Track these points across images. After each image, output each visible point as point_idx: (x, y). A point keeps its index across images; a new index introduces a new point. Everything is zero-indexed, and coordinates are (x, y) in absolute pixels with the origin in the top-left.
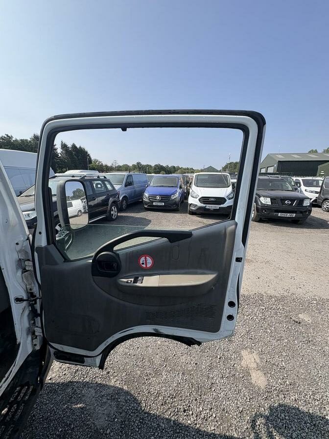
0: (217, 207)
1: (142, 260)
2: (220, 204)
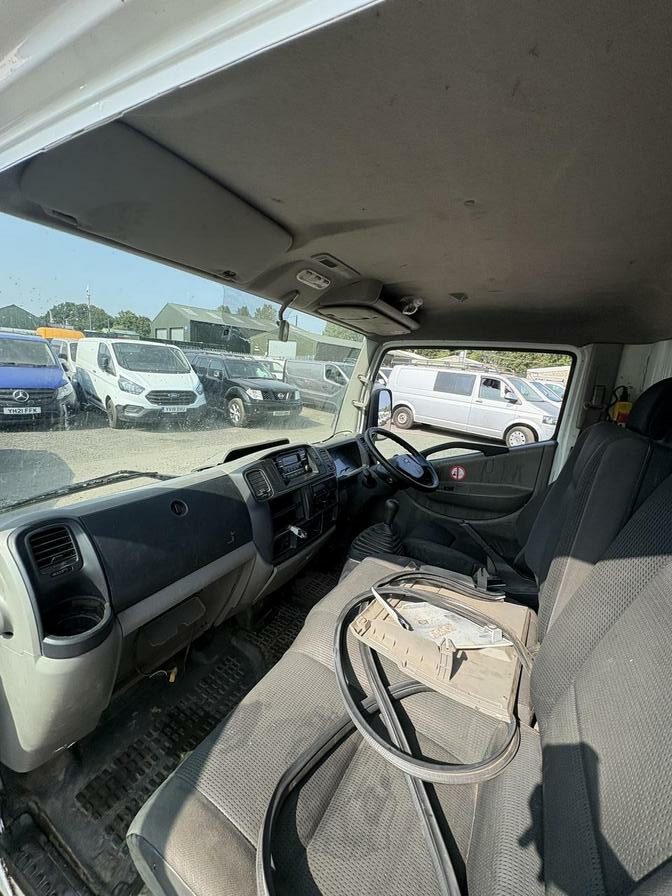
0: (184, 408)
1: (454, 470)
2: (188, 403)
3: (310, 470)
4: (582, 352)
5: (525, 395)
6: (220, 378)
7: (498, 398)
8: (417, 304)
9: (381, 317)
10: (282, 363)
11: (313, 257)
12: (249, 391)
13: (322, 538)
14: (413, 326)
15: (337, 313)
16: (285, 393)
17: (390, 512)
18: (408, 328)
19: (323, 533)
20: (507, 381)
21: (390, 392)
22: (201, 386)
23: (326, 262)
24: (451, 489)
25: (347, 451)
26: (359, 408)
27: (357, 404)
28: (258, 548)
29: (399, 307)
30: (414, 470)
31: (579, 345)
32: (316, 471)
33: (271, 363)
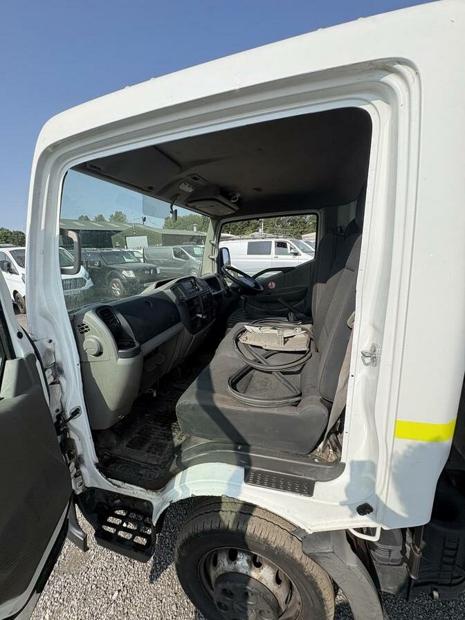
1: (270, 284)
2: (81, 287)
3: (199, 289)
4: (320, 212)
5: (302, 250)
6: (100, 266)
7: (286, 254)
8: (238, 195)
9: (220, 204)
10: (141, 251)
11: (188, 176)
12: (124, 272)
13: (211, 323)
14: (236, 208)
15: (197, 205)
16: (150, 270)
17: (243, 302)
18: (234, 209)
19: (211, 321)
20: (291, 242)
21: (227, 249)
22: (87, 273)
23: (195, 178)
24: (270, 294)
25: (211, 281)
26: (213, 259)
27: (211, 257)
28: (185, 325)
29: (229, 198)
30: (250, 284)
31: (318, 209)
32: (201, 289)
33: (132, 252)
